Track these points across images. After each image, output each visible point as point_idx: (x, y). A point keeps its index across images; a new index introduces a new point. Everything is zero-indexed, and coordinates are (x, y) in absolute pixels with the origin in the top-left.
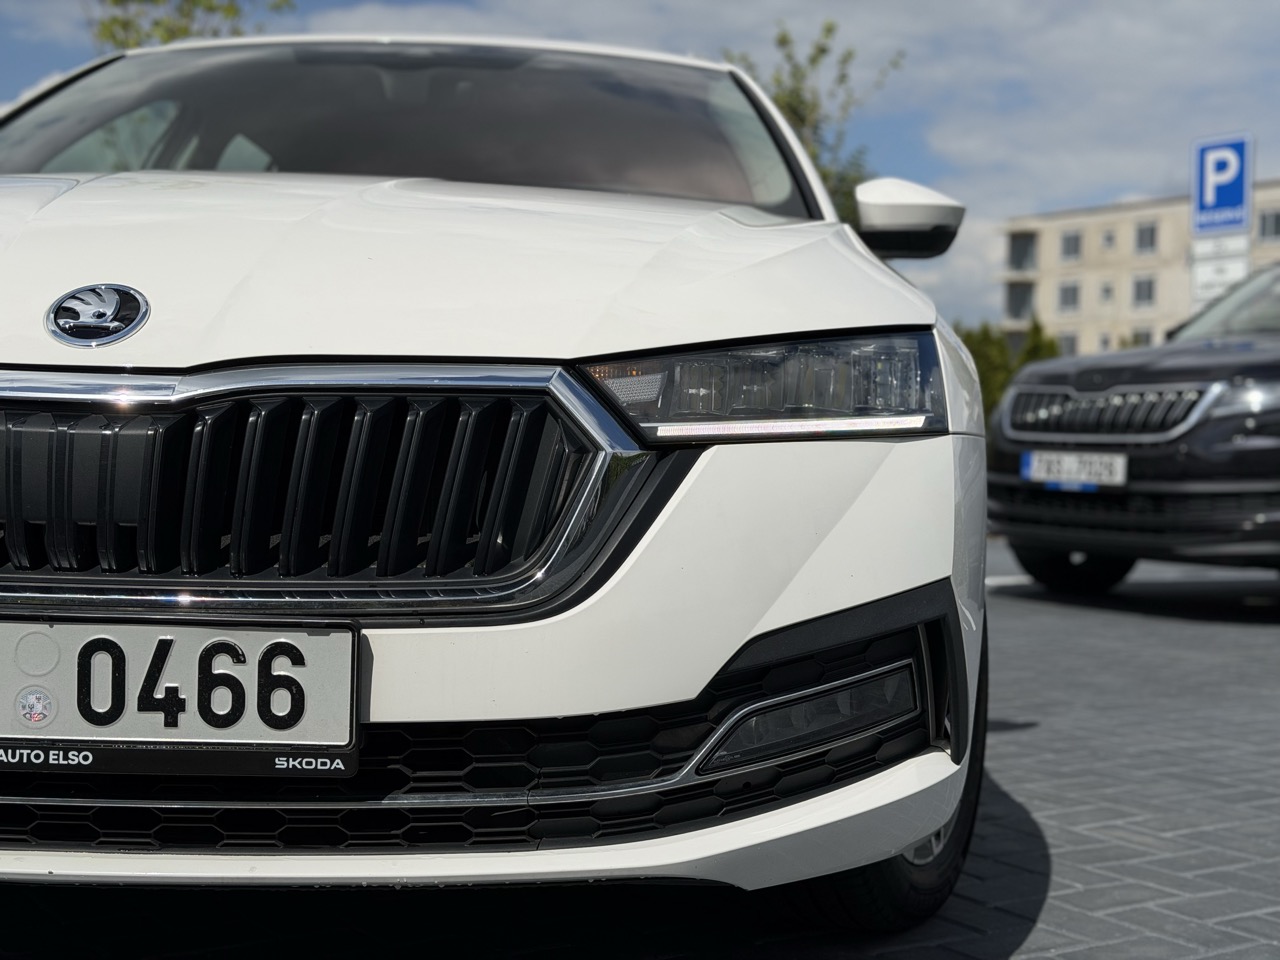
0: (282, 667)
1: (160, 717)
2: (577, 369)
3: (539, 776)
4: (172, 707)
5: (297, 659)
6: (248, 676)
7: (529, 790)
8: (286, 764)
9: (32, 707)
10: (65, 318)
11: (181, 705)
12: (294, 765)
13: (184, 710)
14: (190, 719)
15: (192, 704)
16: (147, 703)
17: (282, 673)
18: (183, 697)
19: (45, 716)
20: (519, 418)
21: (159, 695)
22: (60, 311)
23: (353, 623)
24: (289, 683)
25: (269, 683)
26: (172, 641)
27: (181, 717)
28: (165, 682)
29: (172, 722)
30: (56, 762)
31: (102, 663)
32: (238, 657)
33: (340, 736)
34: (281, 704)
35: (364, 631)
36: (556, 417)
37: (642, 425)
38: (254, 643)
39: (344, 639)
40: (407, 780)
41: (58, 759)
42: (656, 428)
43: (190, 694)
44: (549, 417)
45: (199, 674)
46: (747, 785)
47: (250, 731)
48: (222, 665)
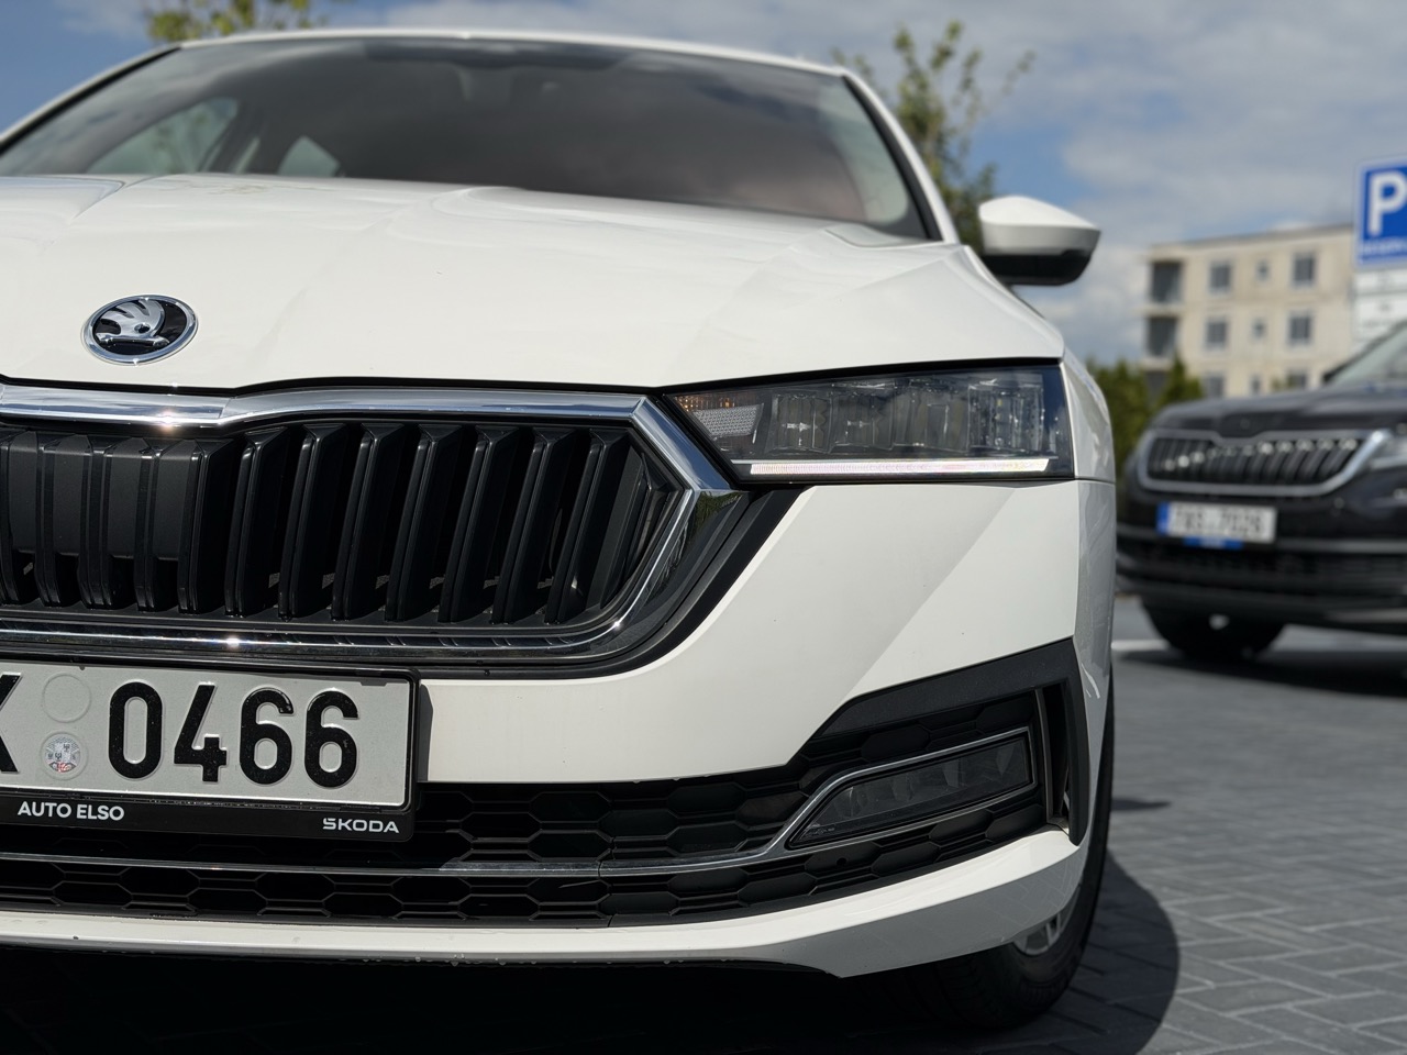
0: (332, 719)
1: (199, 770)
2: (663, 398)
3: (612, 846)
4: (212, 759)
5: (350, 710)
6: (295, 728)
7: (601, 861)
8: (334, 824)
9: (59, 756)
10: (106, 333)
11: (222, 758)
12: (343, 827)
13: (225, 764)
14: (232, 772)
15: (234, 758)
16: (184, 755)
17: (332, 725)
18: (223, 749)
19: (73, 767)
20: (598, 452)
21: (198, 746)
22: (100, 323)
23: (411, 672)
24: (340, 737)
25: (318, 736)
26: (213, 687)
27: (222, 771)
28: (205, 732)
29: (211, 776)
30: (85, 817)
31: (136, 710)
32: (285, 707)
33: (395, 797)
34: (331, 758)
35: (424, 682)
36: (639, 451)
37: (734, 462)
38: (302, 692)
39: (402, 690)
40: (467, 846)
41: (86, 814)
42: (750, 465)
43: (231, 746)
44: (632, 449)
45: (242, 724)
46: (842, 861)
47: (297, 789)
48: (267, 715)
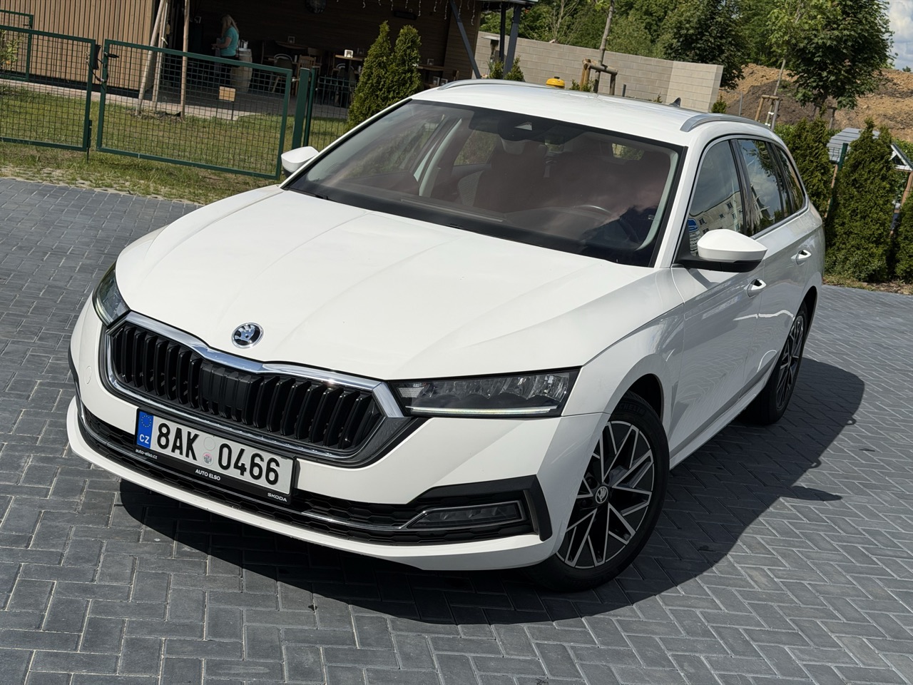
0: (273, 465)
1: (239, 471)
2: (388, 383)
4: (243, 469)
5: (278, 464)
6: (264, 466)
8: (271, 494)
10: (239, 338)
11: (245, 469)
12: (273, 496)
13: (245, 471)
14: (247, 473)
15: (248, 470)
16: (236, 466)
18: (245, 467)
20: (359, 400)
21: (240, 465)
22: (237, 333)
23: (294, 456)
24: (274, 471)
25: (269, 470)
26: (244, 449)
27: (245, 473)
28: (242, 461)
29: (242, 474)
30: (211, 477)
31: (226, 451)
32: (262, 460)
34: (272, 476)
35: (298, 459)
36: (374, 401)
38: (267, 456)
39: (291, 461)
40: (312, 508)
43: (248, 467)
44: (372, 400)
47: (262, 482)
48: (257, 460)
